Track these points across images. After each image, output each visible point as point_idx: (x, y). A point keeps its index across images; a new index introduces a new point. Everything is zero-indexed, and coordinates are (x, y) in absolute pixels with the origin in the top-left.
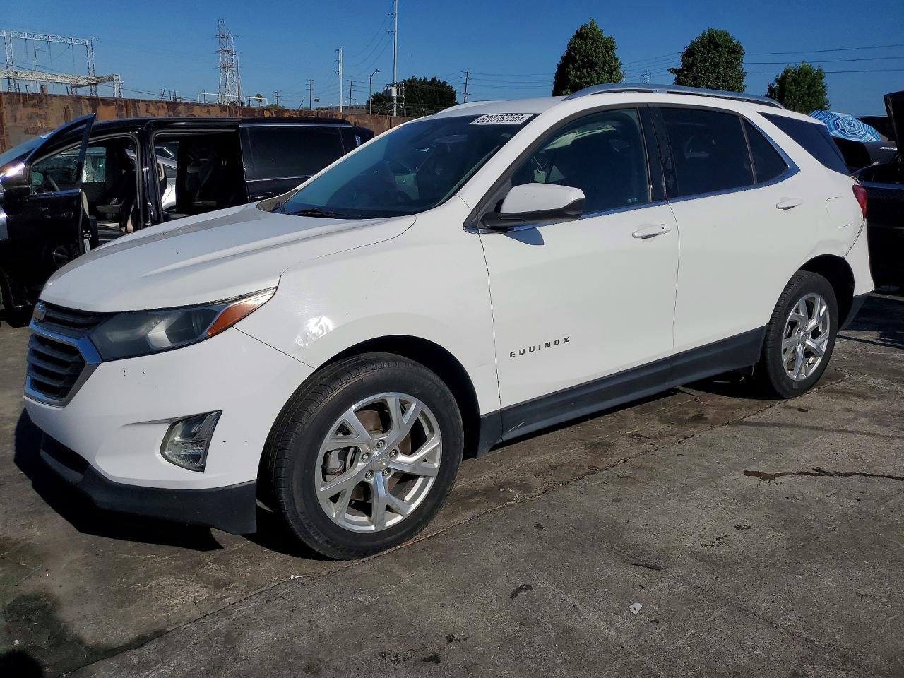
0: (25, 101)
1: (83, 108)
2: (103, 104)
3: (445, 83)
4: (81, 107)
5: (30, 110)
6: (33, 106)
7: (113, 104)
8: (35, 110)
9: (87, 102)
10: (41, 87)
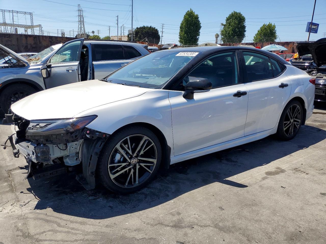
0: (5, 36)
1: (23, 38)
2: (29, 37)
3: (155, 28)
4: (22, 38)
5: (7, 39)
6: (7, 37)
7: (32, 37)
8: (8, 39)
9: (24, 36)
10: (15, 29)
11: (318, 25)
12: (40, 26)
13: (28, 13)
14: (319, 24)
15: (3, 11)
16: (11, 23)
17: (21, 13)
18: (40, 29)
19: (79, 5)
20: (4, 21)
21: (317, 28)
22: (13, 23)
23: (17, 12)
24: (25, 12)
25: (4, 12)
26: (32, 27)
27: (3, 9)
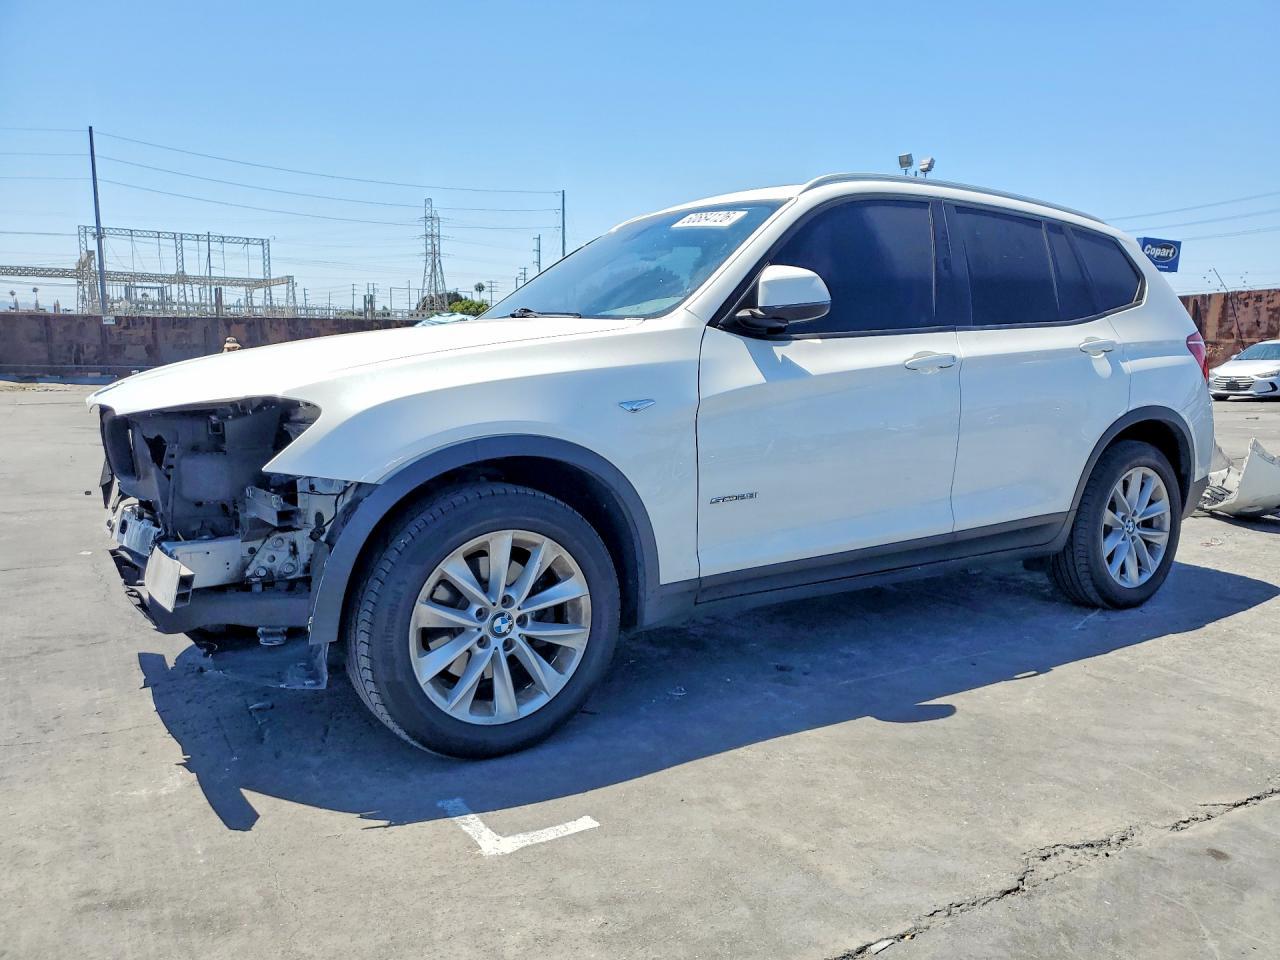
10: (216, 290)
11: (1178, 244)
12: (288, 280)
13: (255, 242)
14: (1180, 243)
15: (178, 238)
16: (202, 274)
17: (235, 240)
18: (288, 289)
19: (429, 201)
20: (180, 269)
21: (1174, 254)
22: (208, 275)
23: (223, 239)
24: (247, 239)
25: (182, 239)
26: (265, 283)
27: (178, 231)
